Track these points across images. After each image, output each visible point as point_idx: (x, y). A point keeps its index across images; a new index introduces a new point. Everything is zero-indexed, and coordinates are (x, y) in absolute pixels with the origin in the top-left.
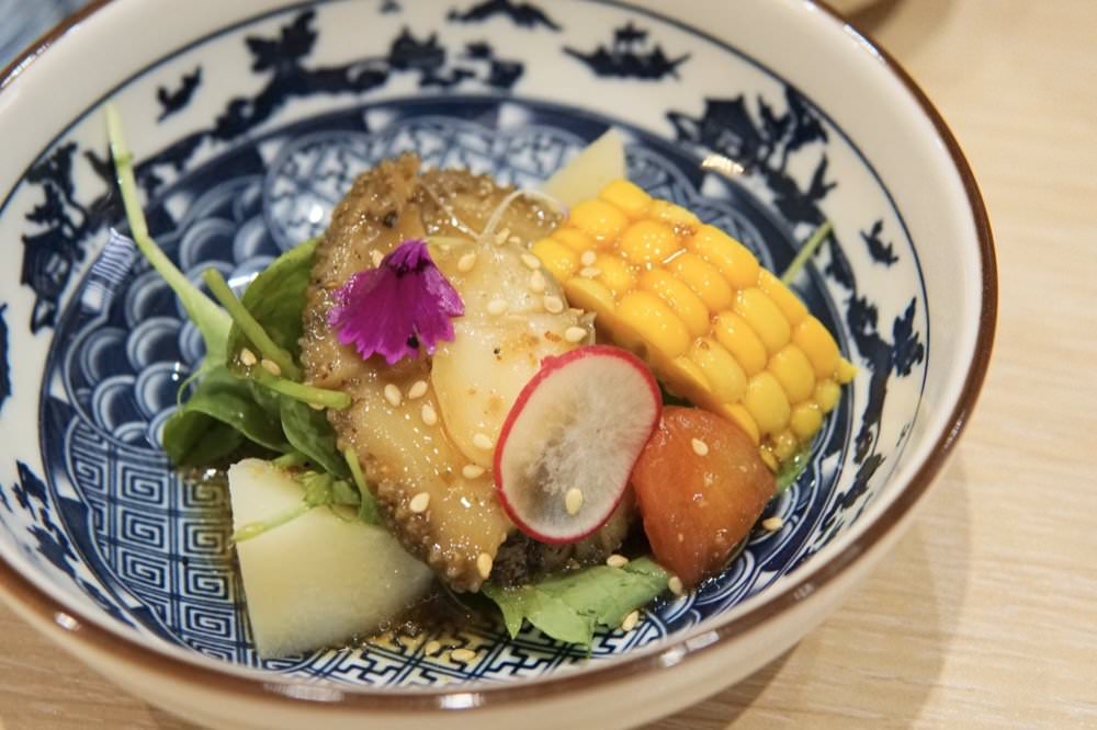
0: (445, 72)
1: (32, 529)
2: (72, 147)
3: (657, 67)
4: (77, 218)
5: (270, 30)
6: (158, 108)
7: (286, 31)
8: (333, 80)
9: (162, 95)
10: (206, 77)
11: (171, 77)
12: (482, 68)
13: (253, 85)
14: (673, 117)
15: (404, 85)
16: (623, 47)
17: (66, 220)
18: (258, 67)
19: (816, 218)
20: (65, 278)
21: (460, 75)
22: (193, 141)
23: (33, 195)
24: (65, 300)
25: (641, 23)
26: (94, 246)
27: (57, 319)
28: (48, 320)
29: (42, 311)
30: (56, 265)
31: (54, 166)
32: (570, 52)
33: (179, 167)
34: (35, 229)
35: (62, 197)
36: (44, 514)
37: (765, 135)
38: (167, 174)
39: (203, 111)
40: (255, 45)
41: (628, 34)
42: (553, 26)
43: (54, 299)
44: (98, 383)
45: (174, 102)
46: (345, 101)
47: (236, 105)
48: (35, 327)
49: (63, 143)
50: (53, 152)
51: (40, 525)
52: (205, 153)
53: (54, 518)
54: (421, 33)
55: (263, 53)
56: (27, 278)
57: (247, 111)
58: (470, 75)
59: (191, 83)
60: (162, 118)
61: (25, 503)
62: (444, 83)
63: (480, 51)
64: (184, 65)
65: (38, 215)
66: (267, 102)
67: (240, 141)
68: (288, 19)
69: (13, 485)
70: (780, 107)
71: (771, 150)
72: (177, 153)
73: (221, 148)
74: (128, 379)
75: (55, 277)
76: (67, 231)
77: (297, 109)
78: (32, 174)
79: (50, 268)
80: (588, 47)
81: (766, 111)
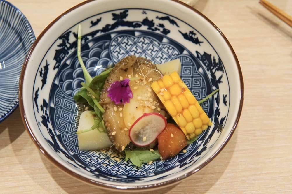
0: (153, 28)
1: (42, 116)
2: (70, 32)
3: (196, 41)
4: (68, 45)
5: (118, 13)
6: (91, 25)
7: (121, 13)
8: (129, 24)
9: (92, 22)
10: (102, 20)
11: (94, 19)
12: (161, 29)
13: (112, 22)
14: (197, 52)
15: (144, 28)
16: (191, 35)
17: (66, 46)
18: (114, 19)
19: (217, 87)
20: (63, 58)
21: (156, 29)
22: (97, 32)
23: (60, 41)
24: (62, 62)
25: (195, 32)
26: (71, 51)
27: (60, 67)
28: (58, 67)
29: (57, 65)
30: (62, 55)
31: (66, 35)
32: (179, 31)
33: (93, 37)
34: (59, 48)
35: (66, 42)
36: (46, 111)
37: (213, 65)
38: (90, 38)
39: (100, 26)
40: (114, 15)
41: (192, 33)
42: (178, 26)
43: (60, 62)
44: (65, 81)
45: (94, 24)
46: (131, 28)
47: (108, 26)
48: (54, 68)
49: (68, 31)
50: (66, 33)
51: (44, 115)
52: (99, 34)
53: (48, 113)
54: (150, 19)
55: (115, 16)
56: (55, 58)
57: (110, 27)
58: (159, 30)
59: (99, 21)
60: (91, 27)
61: (42, 109)
62: (153, 30)
63: (162, 26)
64: (98, 17)
65: (60, 46)
66: (114, 26)
67: (107, 33)
68: (122, 11)
69: (41, 105)
70: (217, 61)
71: (213, 68)
72: (93, 34)
73: (103, 33)
74: (71, 80)
75: (61, 58)
76: (66, 48)
77: (120, 28)
78: (60, 38)
79: (60, 56)
80: (184, 32)
81: (214, 60)
